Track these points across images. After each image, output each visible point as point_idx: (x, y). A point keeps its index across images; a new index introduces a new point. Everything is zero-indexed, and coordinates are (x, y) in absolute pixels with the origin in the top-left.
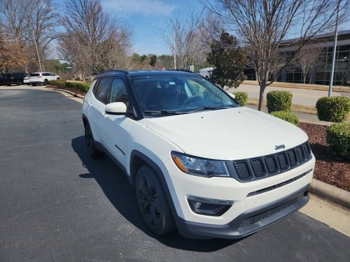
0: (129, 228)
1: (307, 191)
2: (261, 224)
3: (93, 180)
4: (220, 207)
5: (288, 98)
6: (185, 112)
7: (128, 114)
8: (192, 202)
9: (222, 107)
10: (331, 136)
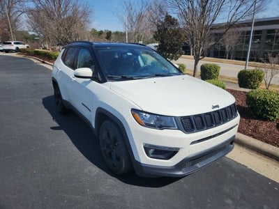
0: (94, 170)
1: (233, 141)
2: (199, 165)
3: (62, 132)
4: (169, 153)
5: (216, 69)
6: (141, 77)
7: (94, 78)
8: (147, 148)
9: (169, 75)
10: (250, 99)
